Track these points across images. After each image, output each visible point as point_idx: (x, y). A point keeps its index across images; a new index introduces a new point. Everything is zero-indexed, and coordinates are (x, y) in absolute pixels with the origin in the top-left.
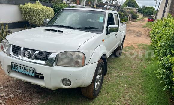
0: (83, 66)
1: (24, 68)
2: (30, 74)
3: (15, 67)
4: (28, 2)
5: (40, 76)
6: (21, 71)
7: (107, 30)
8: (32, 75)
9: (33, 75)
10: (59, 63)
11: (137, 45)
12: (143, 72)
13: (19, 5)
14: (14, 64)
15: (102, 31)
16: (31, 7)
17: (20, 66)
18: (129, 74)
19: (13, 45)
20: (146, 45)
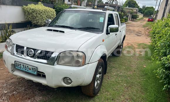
0: (83, 65)
1: (26, 67)
3: (19, 65)
4: (30, 3)
5: (42, 74)
6: (24, 70)
7: (107, 30)
8: (34, 73)
9: (36, 73)
10: (60, 62)
11: (137, 44)
12: (143, 72)
13: (23, 6)
14: (17, 63)
15: (102, 31)
16: (34, 8)
17: (23, 65)
18: (129, 73)
19: (16, 45)
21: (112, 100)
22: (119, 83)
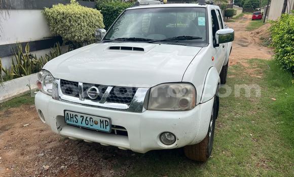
0: (194, 108)
1: (88, 119)
2: (102, 129)
3: (73, 117)
4: (57, 3)
5: (117, 131)
6: (84, 125)
7: (214, 39)
8: (104, 130)
9: (108, 129)
10: (152, 104)
11: (246, 61)
12: (273, 108)
13: (44, 9)
14: (69, 113)
16: (65, 11)
17: (81, 116)
18: (250, 113)
19: (61, 80)
20: (262, 61)
21: (239, 164)
22: (239, 132)
